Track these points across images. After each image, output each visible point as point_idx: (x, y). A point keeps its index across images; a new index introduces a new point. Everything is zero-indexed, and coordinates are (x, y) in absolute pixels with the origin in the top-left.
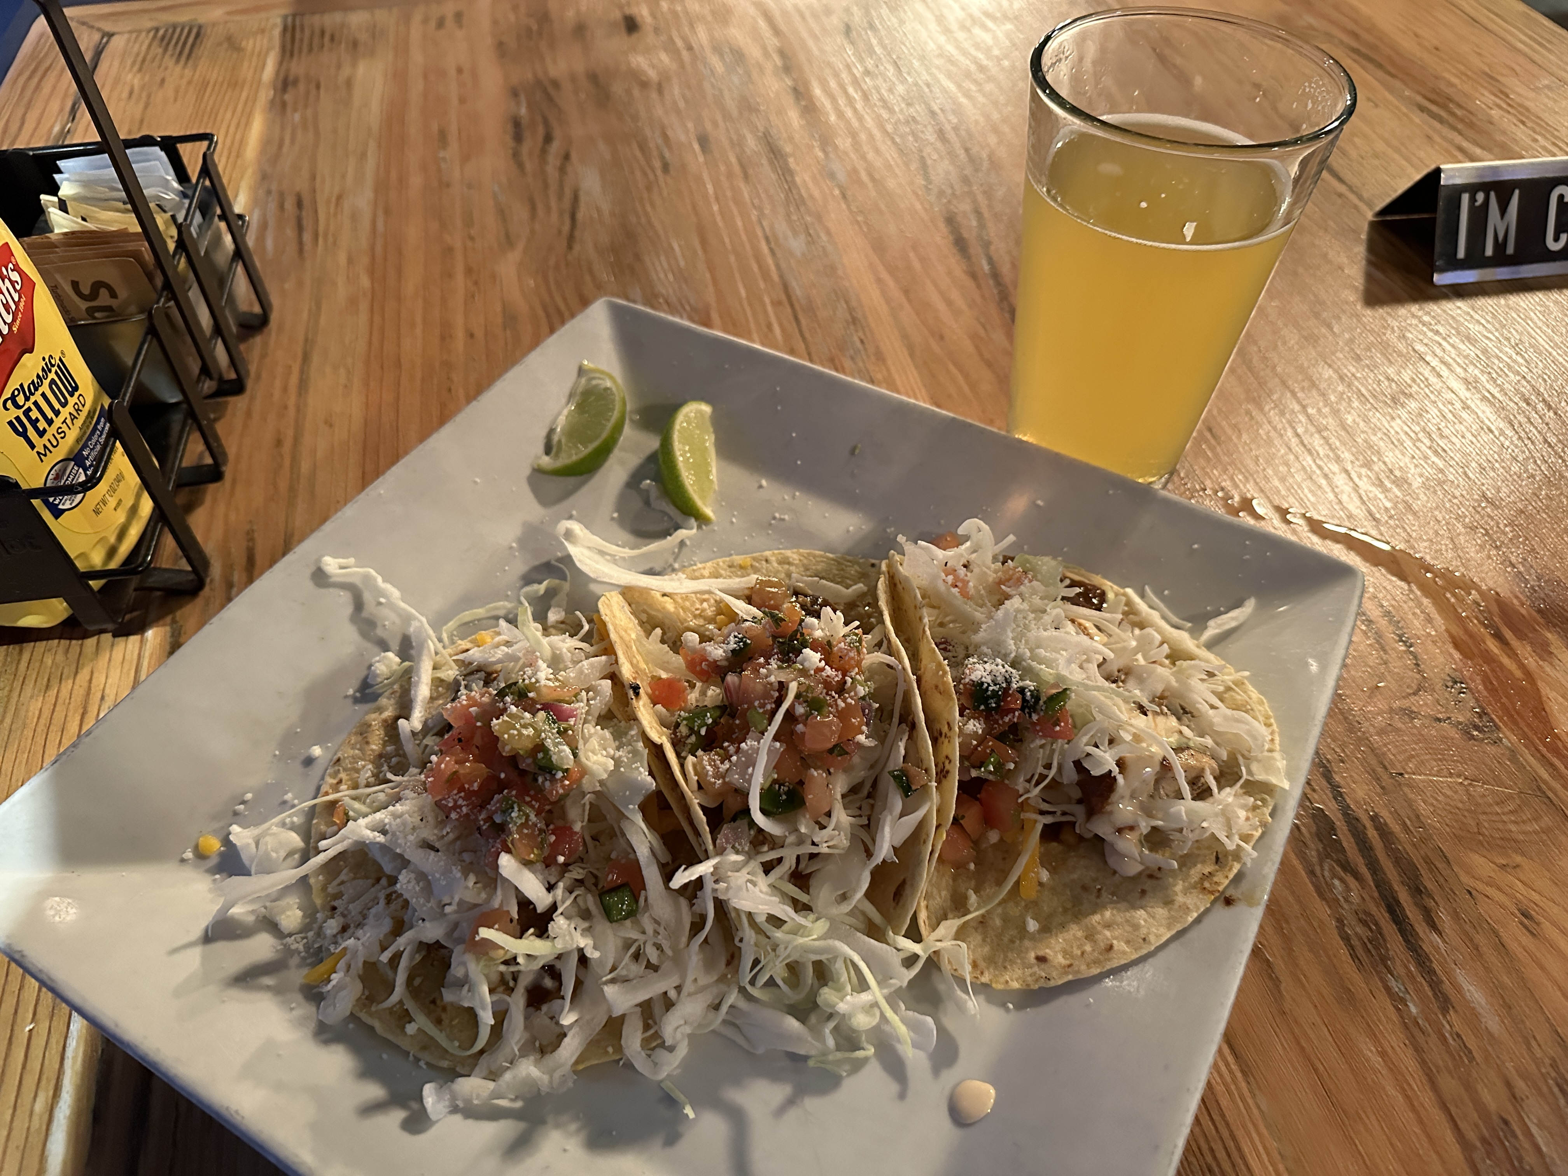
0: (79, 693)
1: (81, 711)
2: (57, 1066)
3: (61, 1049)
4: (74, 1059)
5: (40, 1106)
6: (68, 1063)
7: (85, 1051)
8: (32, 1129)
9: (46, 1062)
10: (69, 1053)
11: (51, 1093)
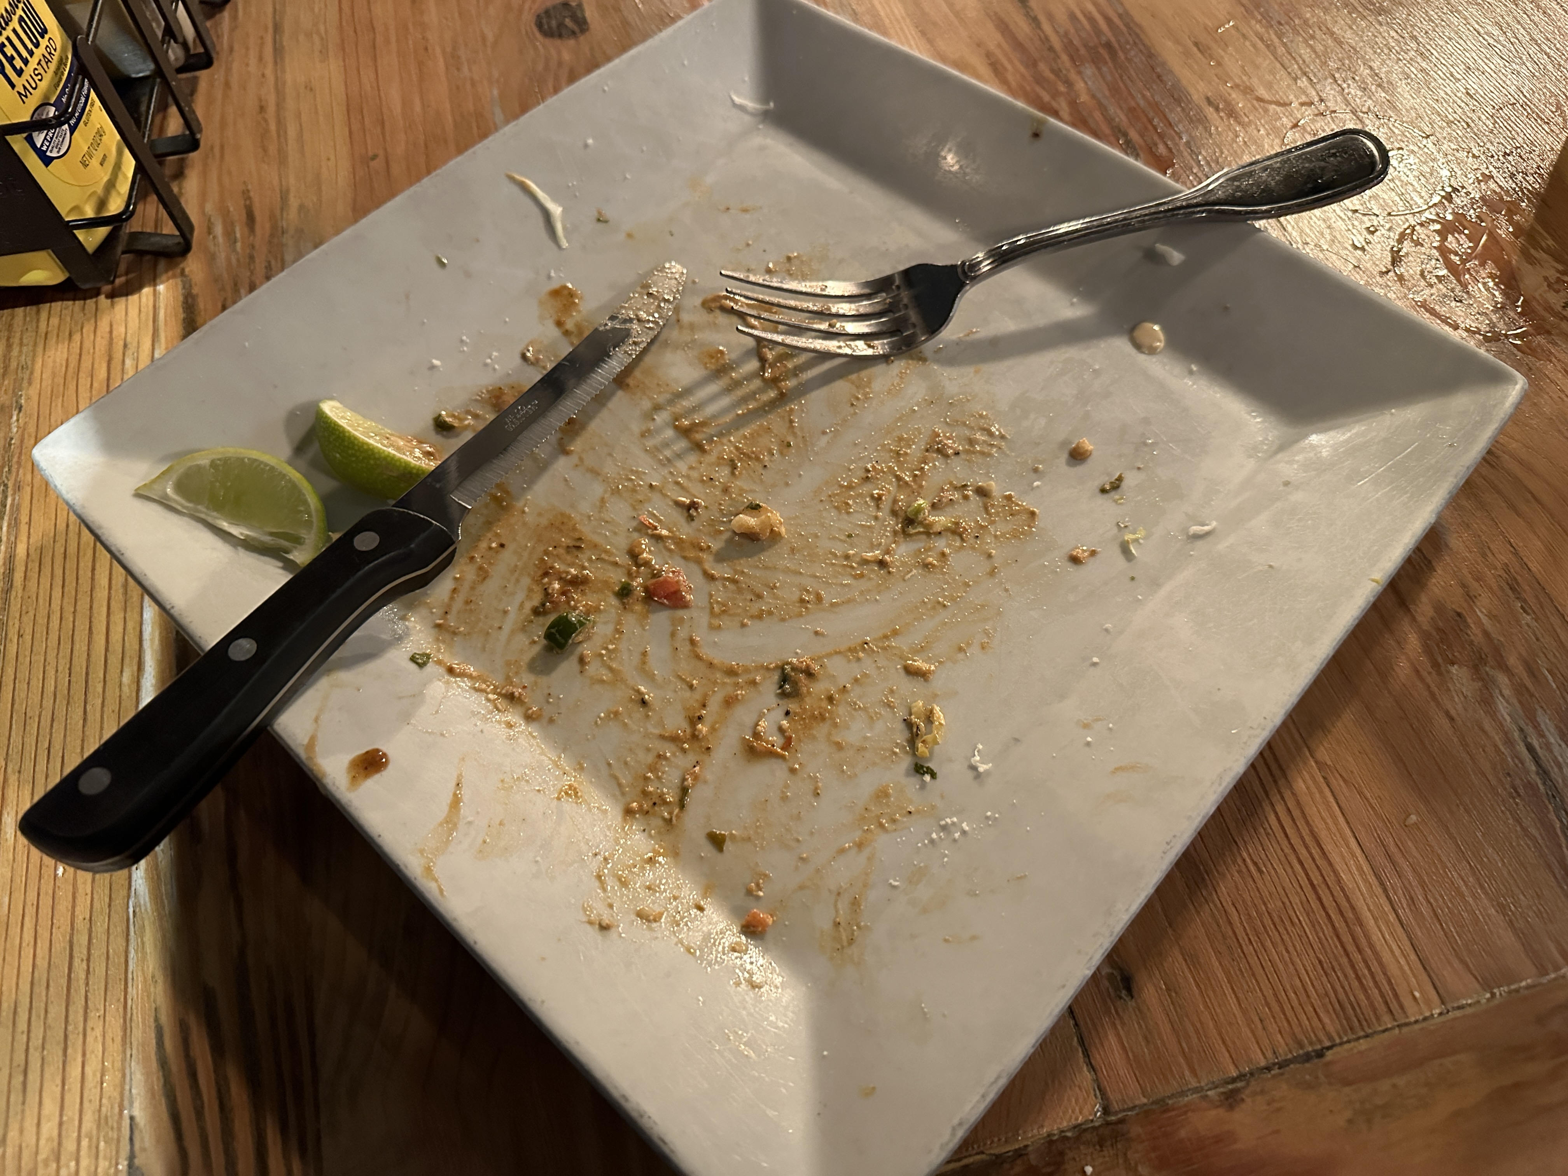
0: (101, 343)
1: (107, 359)
2: (137, 647)
3: (138, 633)
4: (152, 640)
5: (126, 678)
6: (147, 644)
7: (160, 633)
8: (124, 697)
9: (127, 644)
10: (147, 635)
11: (135, 668)
